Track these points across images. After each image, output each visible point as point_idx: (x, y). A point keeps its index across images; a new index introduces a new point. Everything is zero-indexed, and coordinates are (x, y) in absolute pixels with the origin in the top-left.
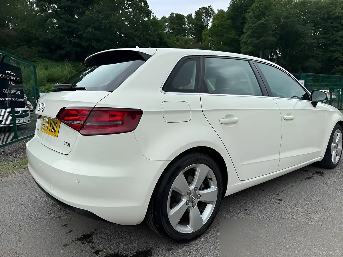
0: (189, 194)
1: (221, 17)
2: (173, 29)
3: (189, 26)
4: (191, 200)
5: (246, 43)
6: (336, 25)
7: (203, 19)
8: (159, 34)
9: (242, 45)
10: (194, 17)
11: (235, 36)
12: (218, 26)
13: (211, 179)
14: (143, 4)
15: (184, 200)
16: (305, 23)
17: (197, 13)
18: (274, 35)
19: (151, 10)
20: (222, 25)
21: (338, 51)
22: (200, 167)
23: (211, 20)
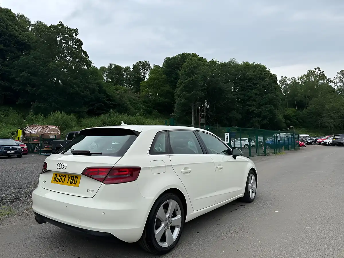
0: (166, 221)
1: (157, 72)
2: (112, 78)
3: (127, 77)
4: (166, 225)
5: (180, 96)
6: (250, 84)
7: (140, 72)
8: (98, 84)
9: (176, 97)
10: (132, 70)
11: (169, 89)
12: (154, 79)
13: (177, 210)
14: (83, 54)
15: (163, 225)
16: (227, 82)
17: (135, 66)
18: (202, 90)
19: (90, 60)
20: (158, 79)
21: (254, 105)
22: (171, 202)
23: (148, 73)
